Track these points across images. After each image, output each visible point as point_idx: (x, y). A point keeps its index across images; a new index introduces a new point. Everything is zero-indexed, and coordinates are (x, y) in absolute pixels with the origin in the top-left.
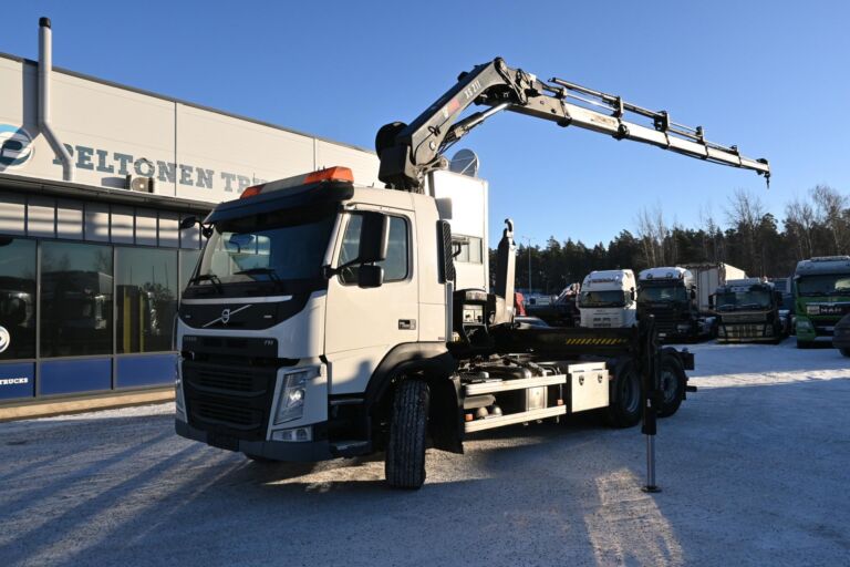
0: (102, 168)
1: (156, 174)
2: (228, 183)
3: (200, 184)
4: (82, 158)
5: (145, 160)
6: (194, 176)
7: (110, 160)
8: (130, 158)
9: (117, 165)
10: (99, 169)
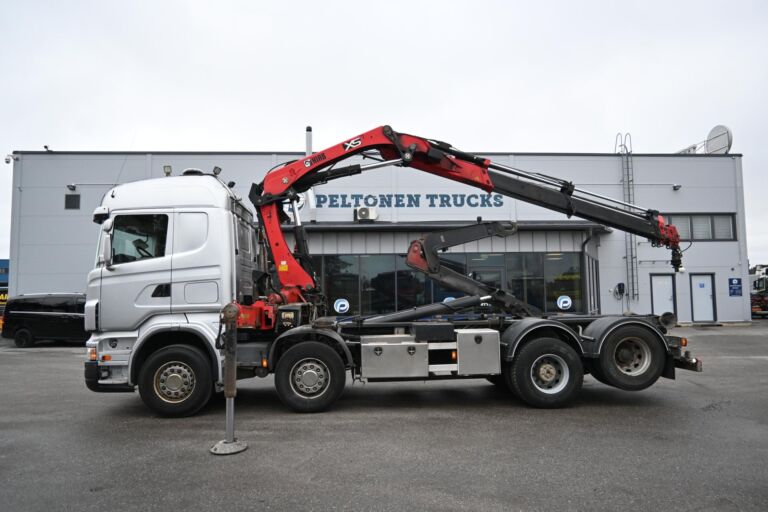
0: (344, 205)
1: (379, 203)
2: (432, 201)
3: (410, 205)
4: (332, 201)
5: (370, 196)
6: (406, 201)
7: (349, 200)
8: (361, 196)
9: (353, 202)
10: (342, 206)
